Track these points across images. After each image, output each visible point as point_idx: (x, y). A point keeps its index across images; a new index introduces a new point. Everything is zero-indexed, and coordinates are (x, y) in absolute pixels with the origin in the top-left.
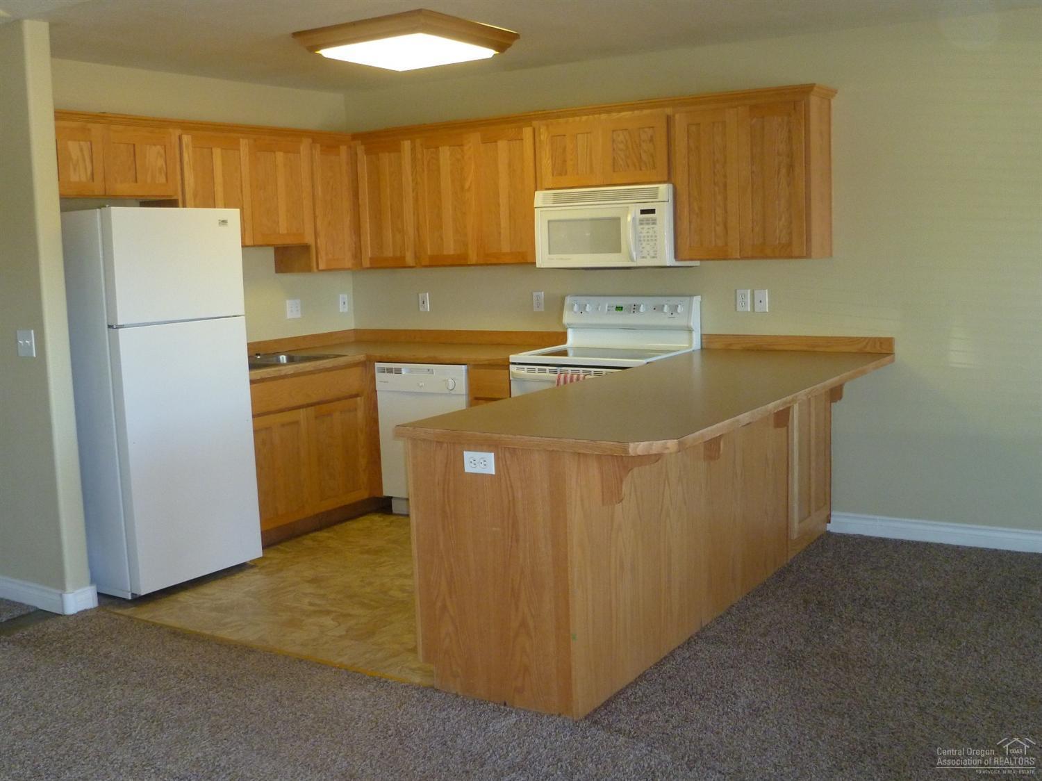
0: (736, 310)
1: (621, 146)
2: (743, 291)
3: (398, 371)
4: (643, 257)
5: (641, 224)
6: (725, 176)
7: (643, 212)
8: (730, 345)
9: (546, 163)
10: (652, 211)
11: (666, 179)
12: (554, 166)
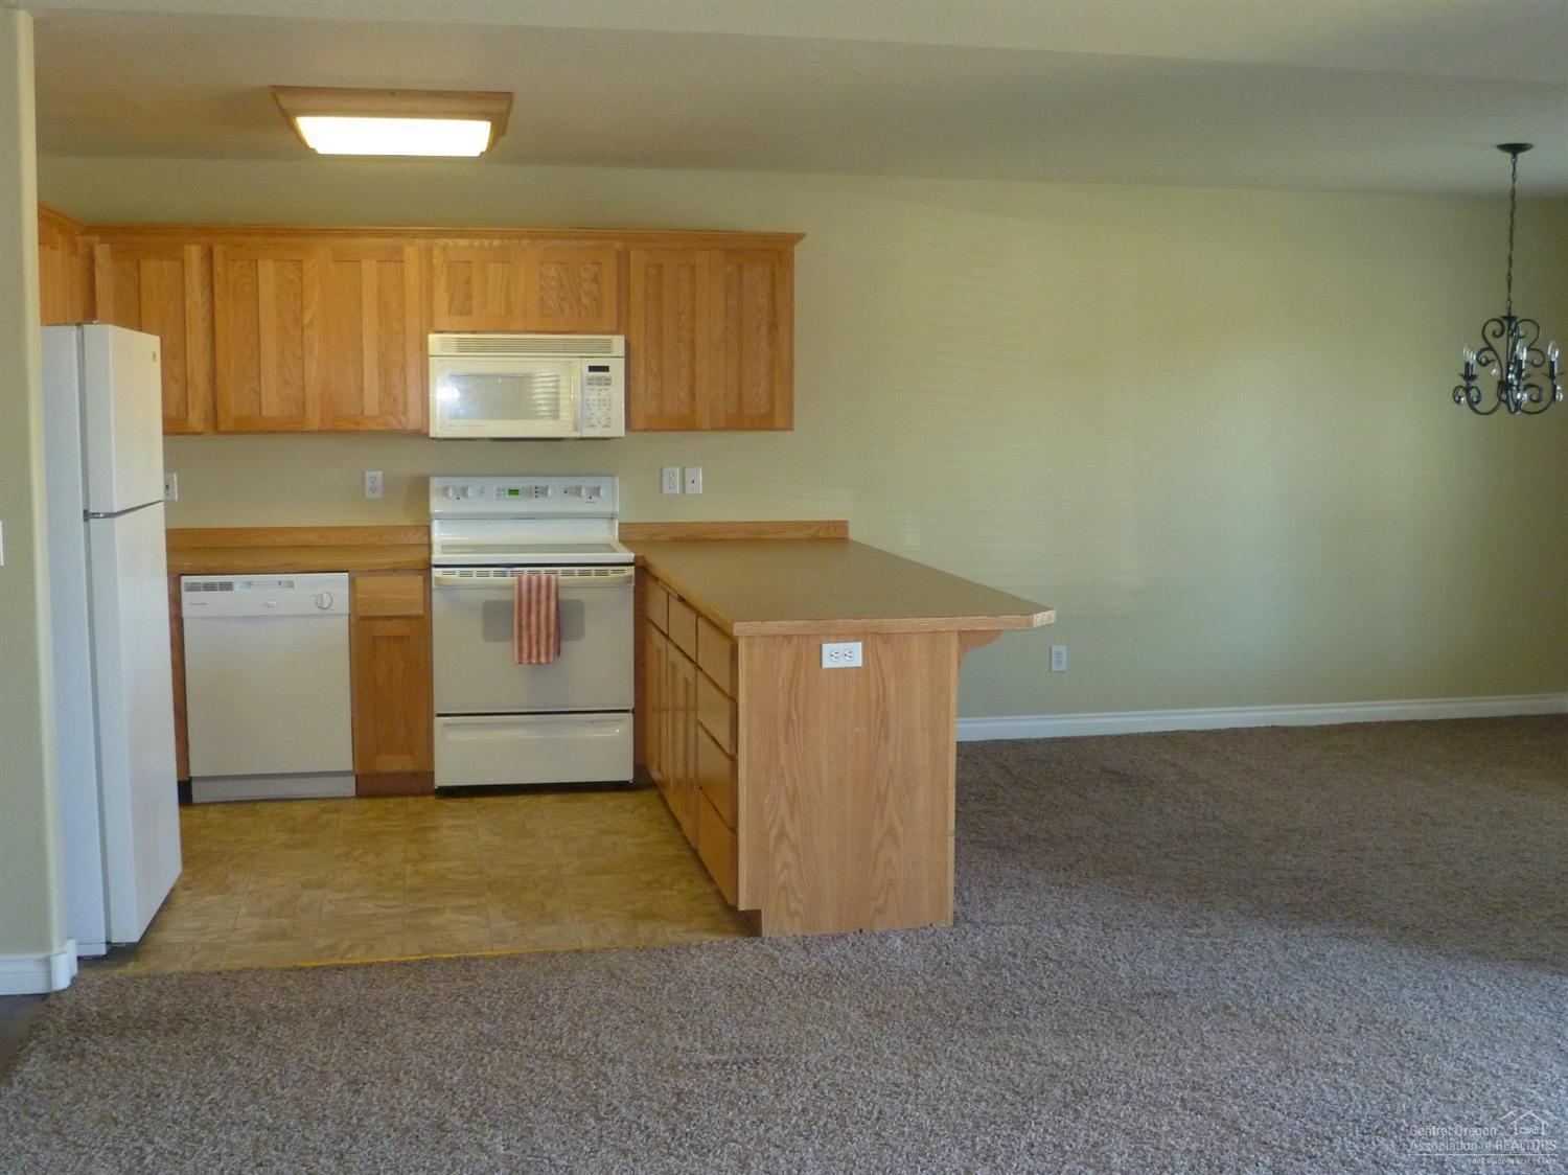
0: (661, 492)
1: (553, 283)
2: (670, 469)
3: (228, 586)
4: (592, 426)
5: (590, 384)
6: (693, 331)
7: (592, 369)
8: (656, 535)
9: (441, 297)
10: (605, 369)
11: (615, 329)
12: (451, 303)
